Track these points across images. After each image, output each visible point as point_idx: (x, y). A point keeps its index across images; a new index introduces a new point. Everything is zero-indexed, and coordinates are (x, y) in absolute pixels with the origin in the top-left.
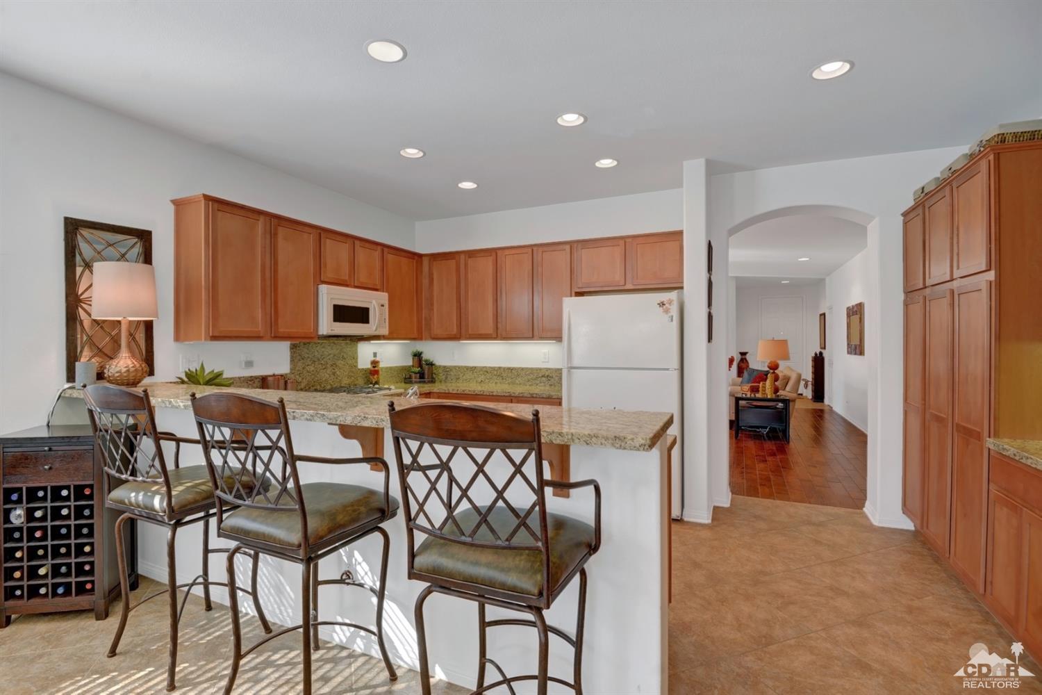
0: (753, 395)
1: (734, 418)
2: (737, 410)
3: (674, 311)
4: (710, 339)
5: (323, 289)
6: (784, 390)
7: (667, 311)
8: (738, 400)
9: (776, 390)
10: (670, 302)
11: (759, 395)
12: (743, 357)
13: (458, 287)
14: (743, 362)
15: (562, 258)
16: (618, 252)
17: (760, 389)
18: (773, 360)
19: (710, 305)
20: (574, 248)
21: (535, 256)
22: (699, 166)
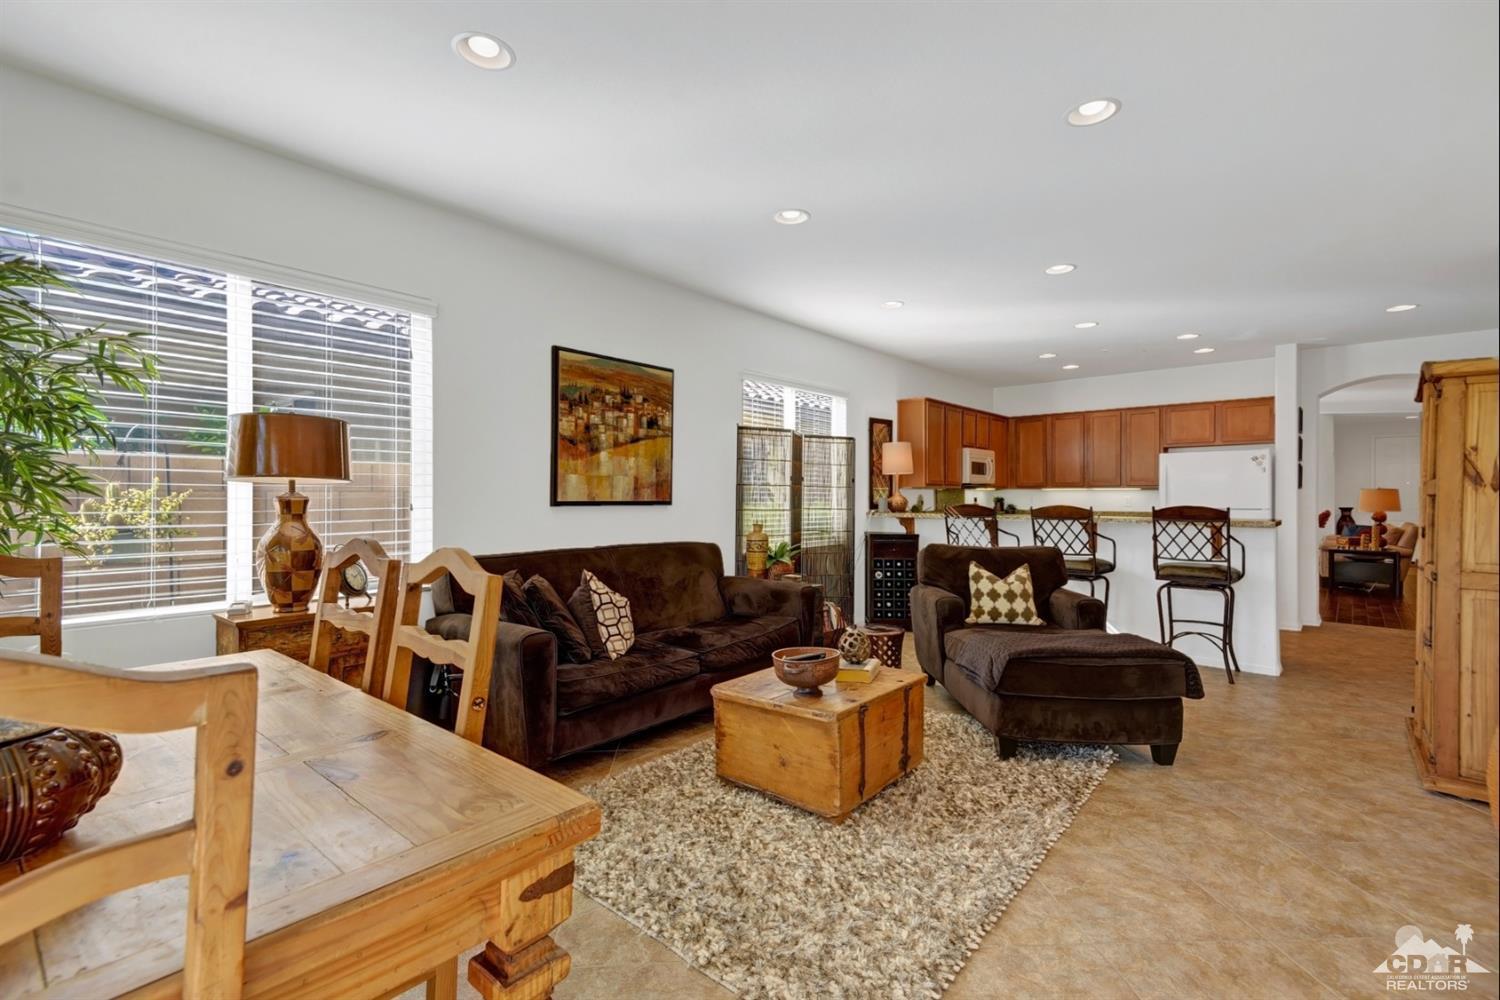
0: (1352, 548)
1: (1327, 575)
2: (1332, 564)
3: (1267, 464)
4: (1300, 485)
5: (967, 452)
6: (1396, 544)
7: (1260, 464)
8: (1332, 553)
9: (1383, 543)
10: (1263, 457)
11: (1359, 549)
12: (1346, 513)
13: (1045, 445)
14: (1345, 520)
15: (1151, 421)
16: (1207, 415)
17: (1362, 542)
18: (1379, 511)
19: (1300, 457)
20: (1163, 411)
21: (1123, 418)
22: (1293, 347)
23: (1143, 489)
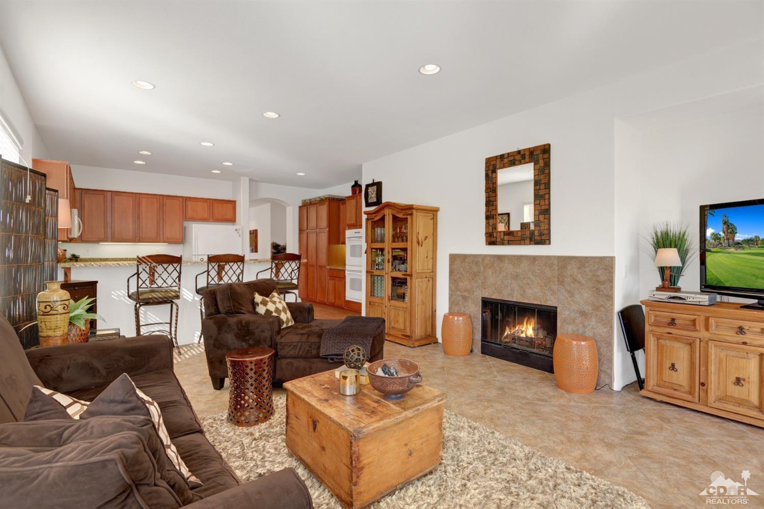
3: (241, 233)
7: (238, 233)
20: (186, 200)
21: (162, 200)
22: (247, 179)
23: (169, 244)
